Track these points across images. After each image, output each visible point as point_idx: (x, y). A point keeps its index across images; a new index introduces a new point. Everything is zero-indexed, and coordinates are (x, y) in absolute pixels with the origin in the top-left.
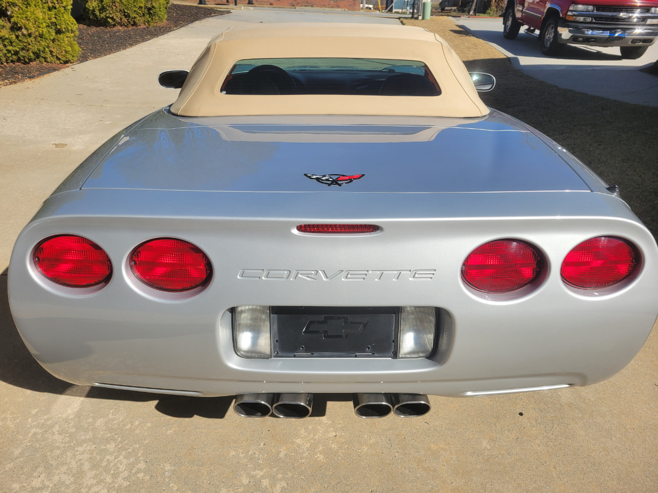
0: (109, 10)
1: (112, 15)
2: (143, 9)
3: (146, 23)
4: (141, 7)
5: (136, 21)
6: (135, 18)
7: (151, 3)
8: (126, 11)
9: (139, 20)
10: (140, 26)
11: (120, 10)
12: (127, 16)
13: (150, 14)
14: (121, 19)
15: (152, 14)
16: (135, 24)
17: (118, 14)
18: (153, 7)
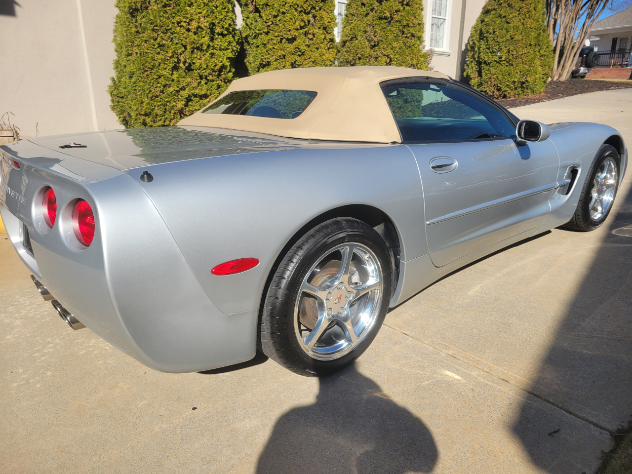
0: (485, 85)
1: (486, 89)
2: (517, 84)
3: (516, 96)
4: (514, 82)
5: (506, 93)
6: (506, 91)
7: (526, 78)
8: (499, 85)
9: (509, 93)
10: (509, 98)
11: (494, 85)
12: (499, 90)
13: (522, 87)
14: (493, 92)
15: (524, 88)
16: (505, 97)
17: (492, 89)
18: (527, 81)
